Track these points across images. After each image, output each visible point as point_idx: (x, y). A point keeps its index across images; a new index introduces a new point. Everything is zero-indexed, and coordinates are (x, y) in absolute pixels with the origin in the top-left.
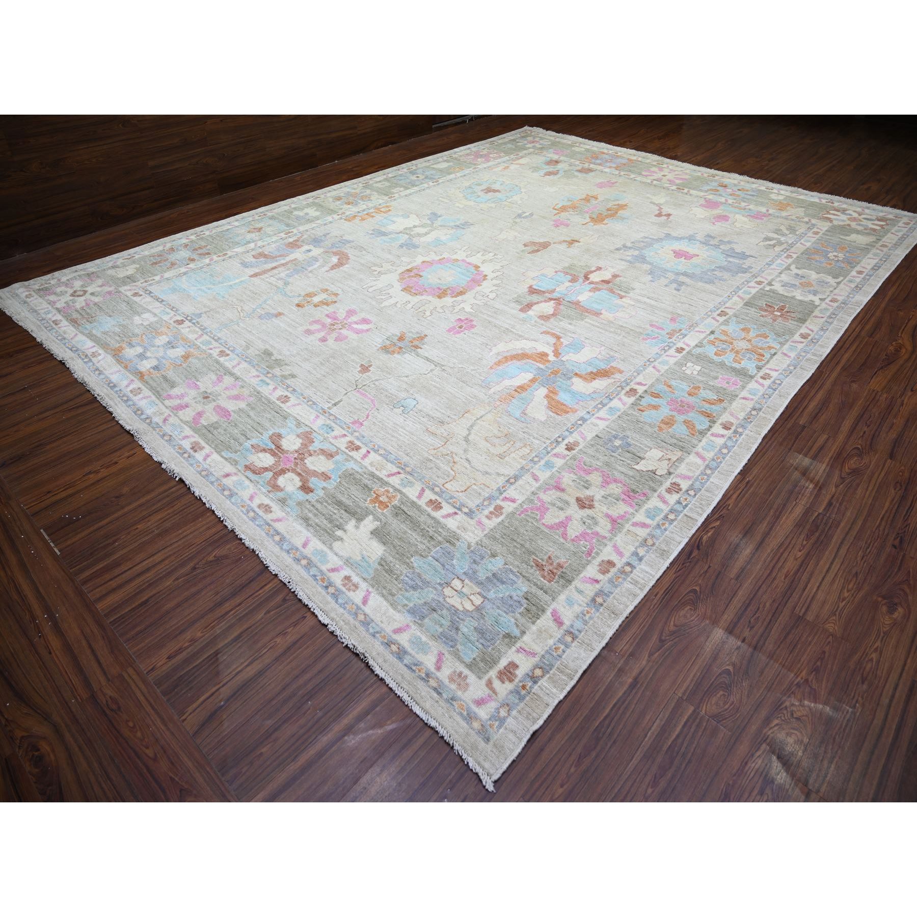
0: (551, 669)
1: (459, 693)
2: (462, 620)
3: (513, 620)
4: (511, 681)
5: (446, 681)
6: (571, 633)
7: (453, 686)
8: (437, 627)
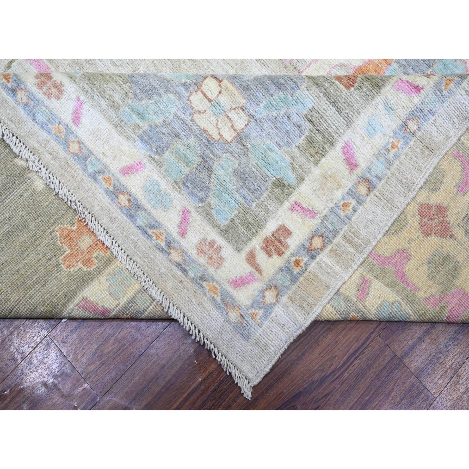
0: (335, 237)
1: (211, 270)
2: (217, 156)
3: (288, 158)
4: (280, 254)
5: (193, 253)
6: (367, 180)
7: (203, 260)
8: (182, 165)
